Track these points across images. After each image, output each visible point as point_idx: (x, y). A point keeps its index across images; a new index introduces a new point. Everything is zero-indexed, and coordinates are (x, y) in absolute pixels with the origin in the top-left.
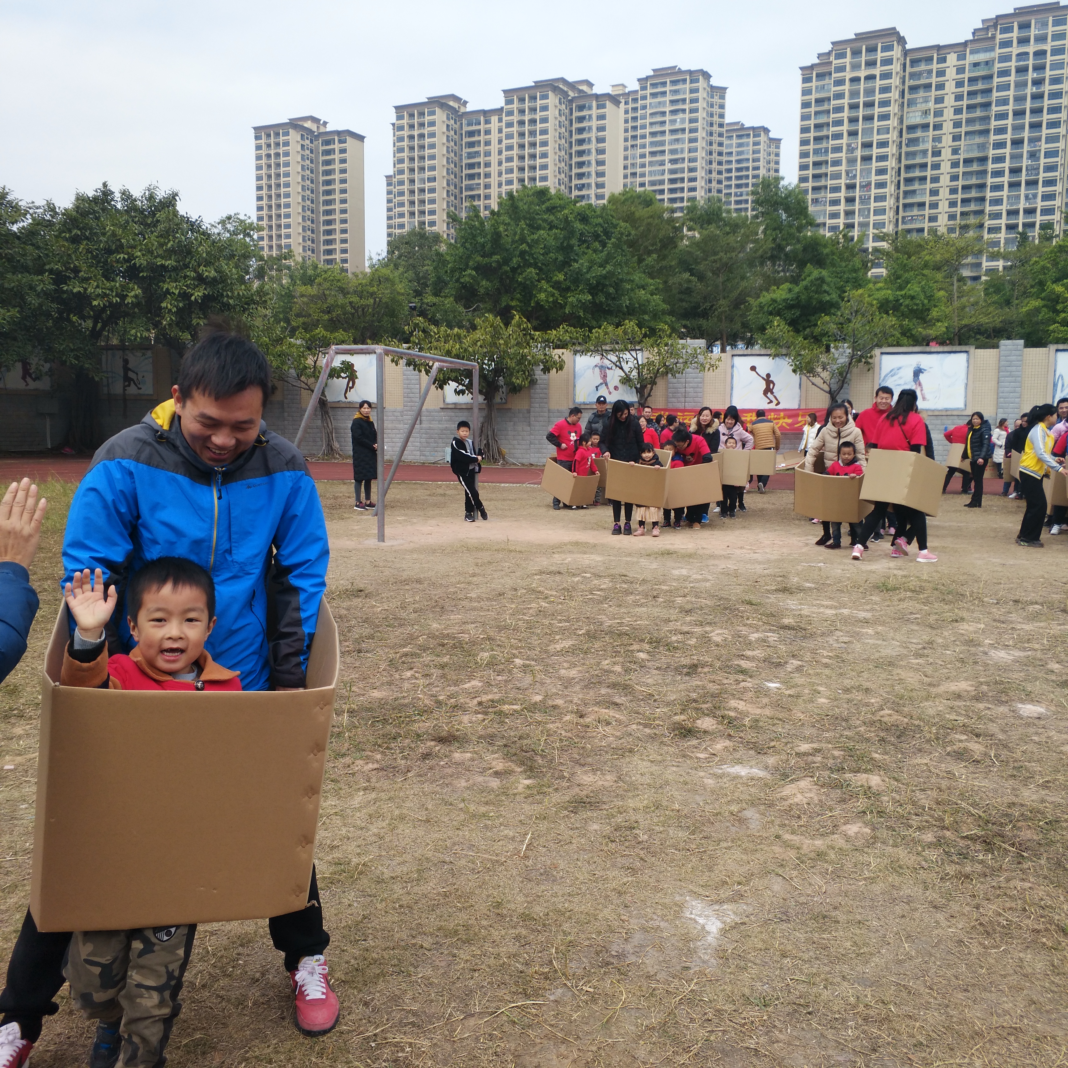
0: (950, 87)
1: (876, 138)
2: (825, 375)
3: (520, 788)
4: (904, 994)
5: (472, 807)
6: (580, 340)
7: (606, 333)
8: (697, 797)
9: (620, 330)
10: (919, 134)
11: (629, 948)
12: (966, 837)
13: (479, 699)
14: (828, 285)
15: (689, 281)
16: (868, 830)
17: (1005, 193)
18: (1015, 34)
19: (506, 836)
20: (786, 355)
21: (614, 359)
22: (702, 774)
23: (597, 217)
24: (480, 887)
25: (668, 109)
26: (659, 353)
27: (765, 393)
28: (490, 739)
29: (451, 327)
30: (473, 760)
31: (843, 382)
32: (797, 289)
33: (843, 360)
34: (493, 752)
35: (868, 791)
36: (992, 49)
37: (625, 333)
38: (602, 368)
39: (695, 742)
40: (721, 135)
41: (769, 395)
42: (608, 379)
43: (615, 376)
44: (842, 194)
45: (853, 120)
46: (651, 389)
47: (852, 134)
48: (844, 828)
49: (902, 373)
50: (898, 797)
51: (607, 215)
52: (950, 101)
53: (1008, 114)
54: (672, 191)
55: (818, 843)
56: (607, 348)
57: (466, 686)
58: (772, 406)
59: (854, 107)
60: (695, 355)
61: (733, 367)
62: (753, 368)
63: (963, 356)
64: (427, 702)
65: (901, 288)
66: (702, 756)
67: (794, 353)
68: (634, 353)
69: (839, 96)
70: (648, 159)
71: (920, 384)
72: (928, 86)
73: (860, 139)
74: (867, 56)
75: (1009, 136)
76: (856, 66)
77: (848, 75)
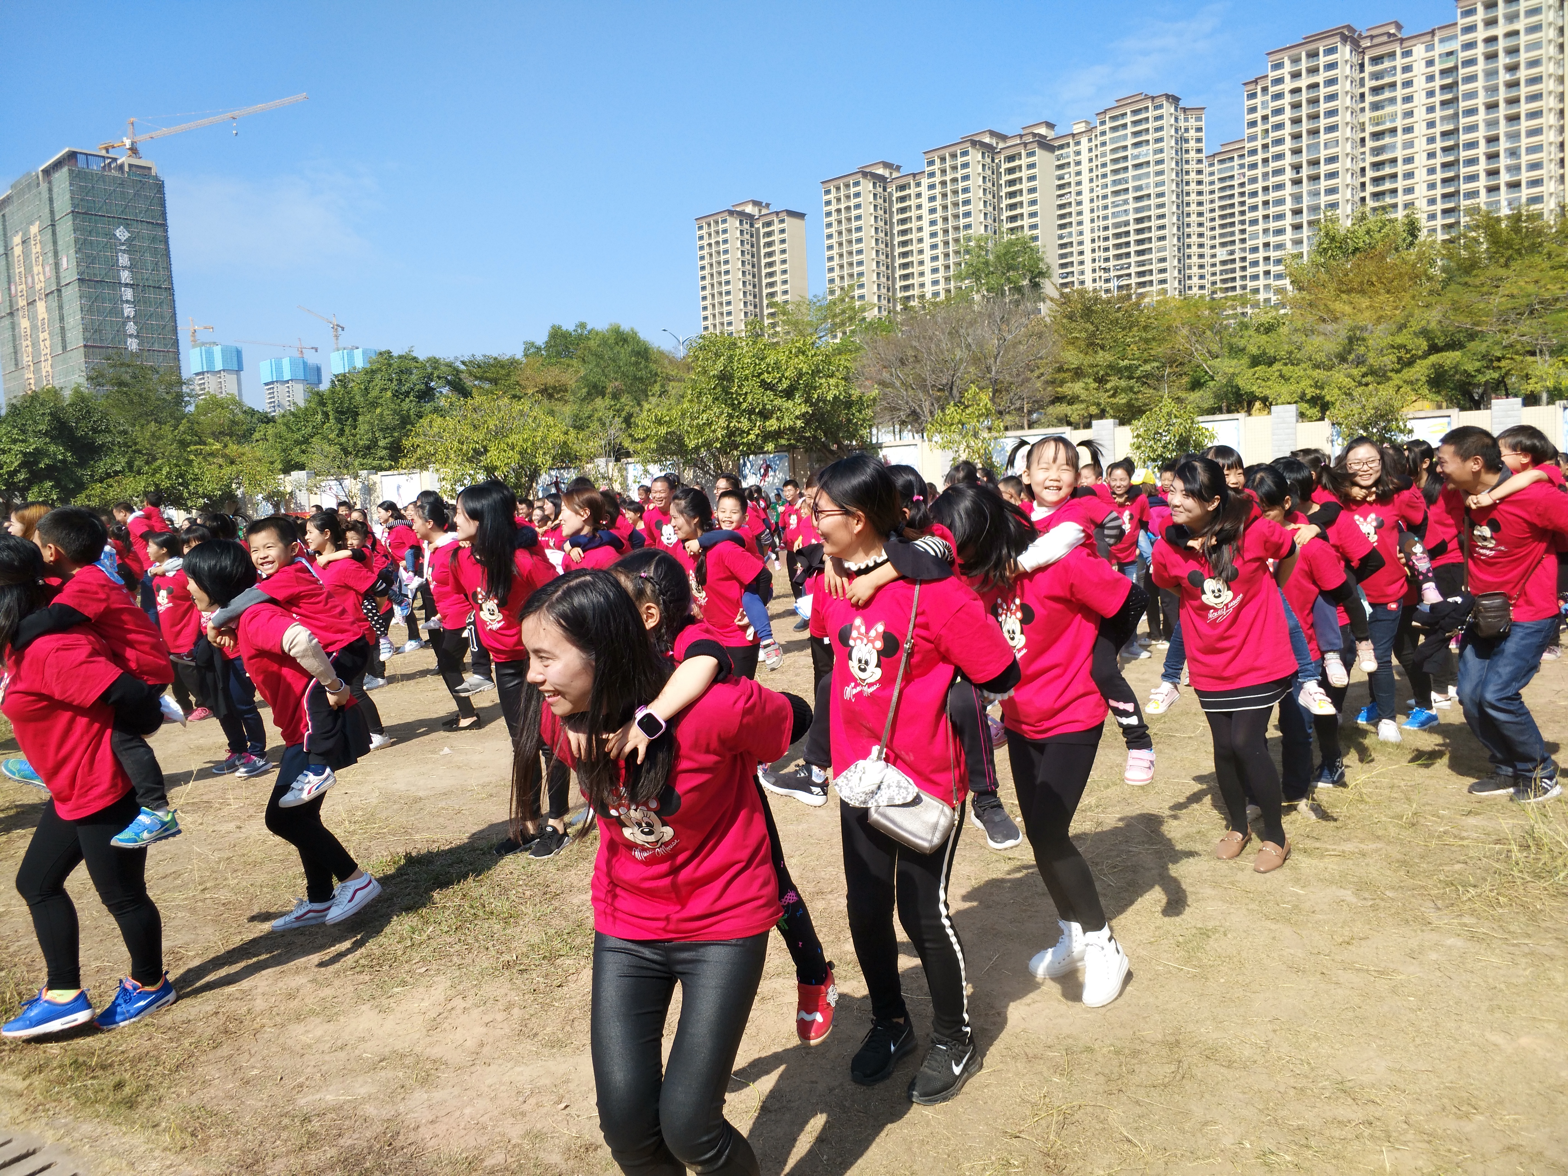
0: (1420, 84)
1: (1323, 154)
10: (1386, 140)
17: (1482, 199)
18: (1479, 17)
25: (1129, 142)
36: (1454, 37)
45: (1296, 137)
47: (1297, 152)
59: (1296, 121)
69: (1278, 111)
70: (1110, 200)
72: (1393, 85)
73: (1304, 158)
74: (1308, 62)
75: (1481, 134)
76: (1296, 75)
77: (1287, 86)
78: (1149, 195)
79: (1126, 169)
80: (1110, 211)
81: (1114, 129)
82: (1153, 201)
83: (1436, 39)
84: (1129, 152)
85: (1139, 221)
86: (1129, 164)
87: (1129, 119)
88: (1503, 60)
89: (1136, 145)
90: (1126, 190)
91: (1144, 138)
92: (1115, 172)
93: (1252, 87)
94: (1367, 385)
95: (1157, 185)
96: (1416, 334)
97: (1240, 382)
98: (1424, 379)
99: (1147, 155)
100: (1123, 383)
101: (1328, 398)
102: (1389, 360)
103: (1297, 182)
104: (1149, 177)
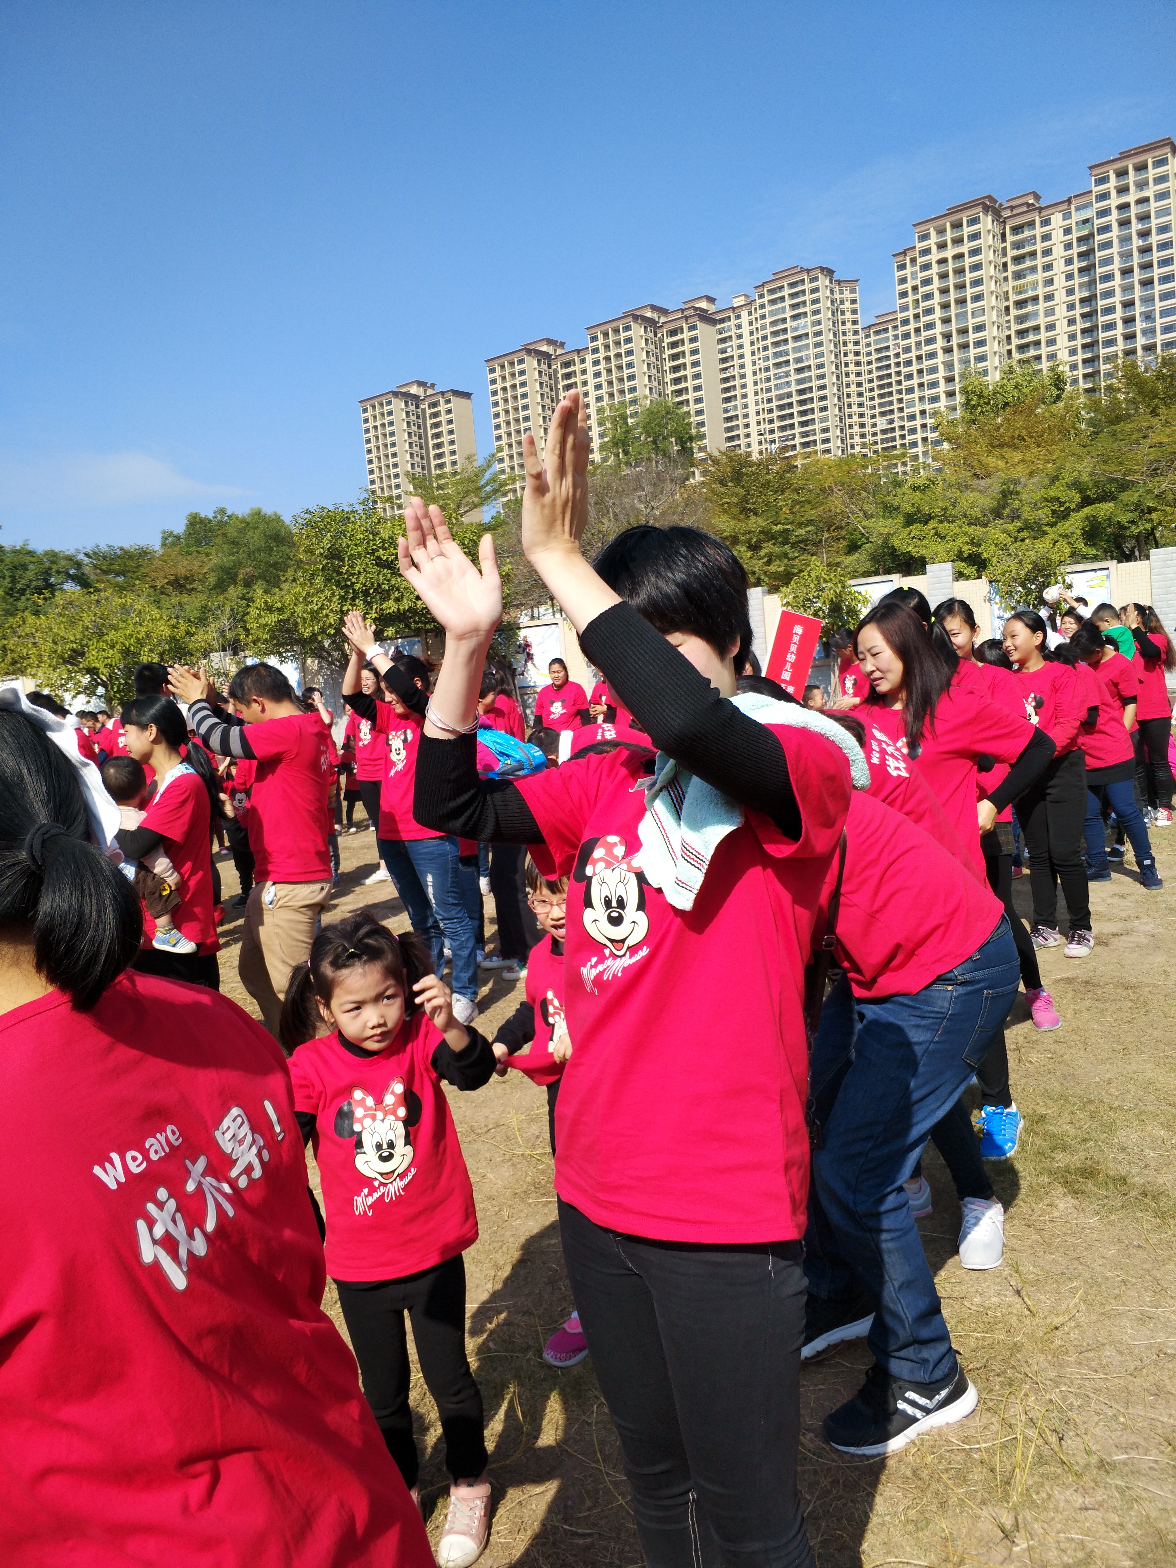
0: (1059, 252)
1: (971, 322)
10: (1030, 308)
18: (1112, 184)
25: (788, 314)
44: (943, 387)
45: (945, 306)
47: (946, 321)
52: (1059, 267)
54: (801, 402)
59: (945, 291)
69: (927, 282)
70: (772, 372)
72: (1033, 254)
73: (954, 326)
74: (952, 233)
75: (1118, 299)
76: (942, 246)
77: (935, 255)
78: (809, 367)
79: (786, 341)
80: (772, 383)
81: (773, 302)
82: (814, 373)
83: (1073, 207)
84: (789, 324)
85: (801, 392)
86: (789, 336)
87: (786, 292)
88: (1136, 226)
89: (795, 317)
90: (788, 362)
91: (802, 310)
92: (776, 344)
93: (901, 258)
94: (1023, 540)
95: (817, 356)
96: (1069, 486)
97: (896, 542)
98: (1079, 532)
99: (805, 326)
100: (777, 549)
101: (985, 555)
102: (1044, 514)
103: (948, 350)
104: (808, 349)
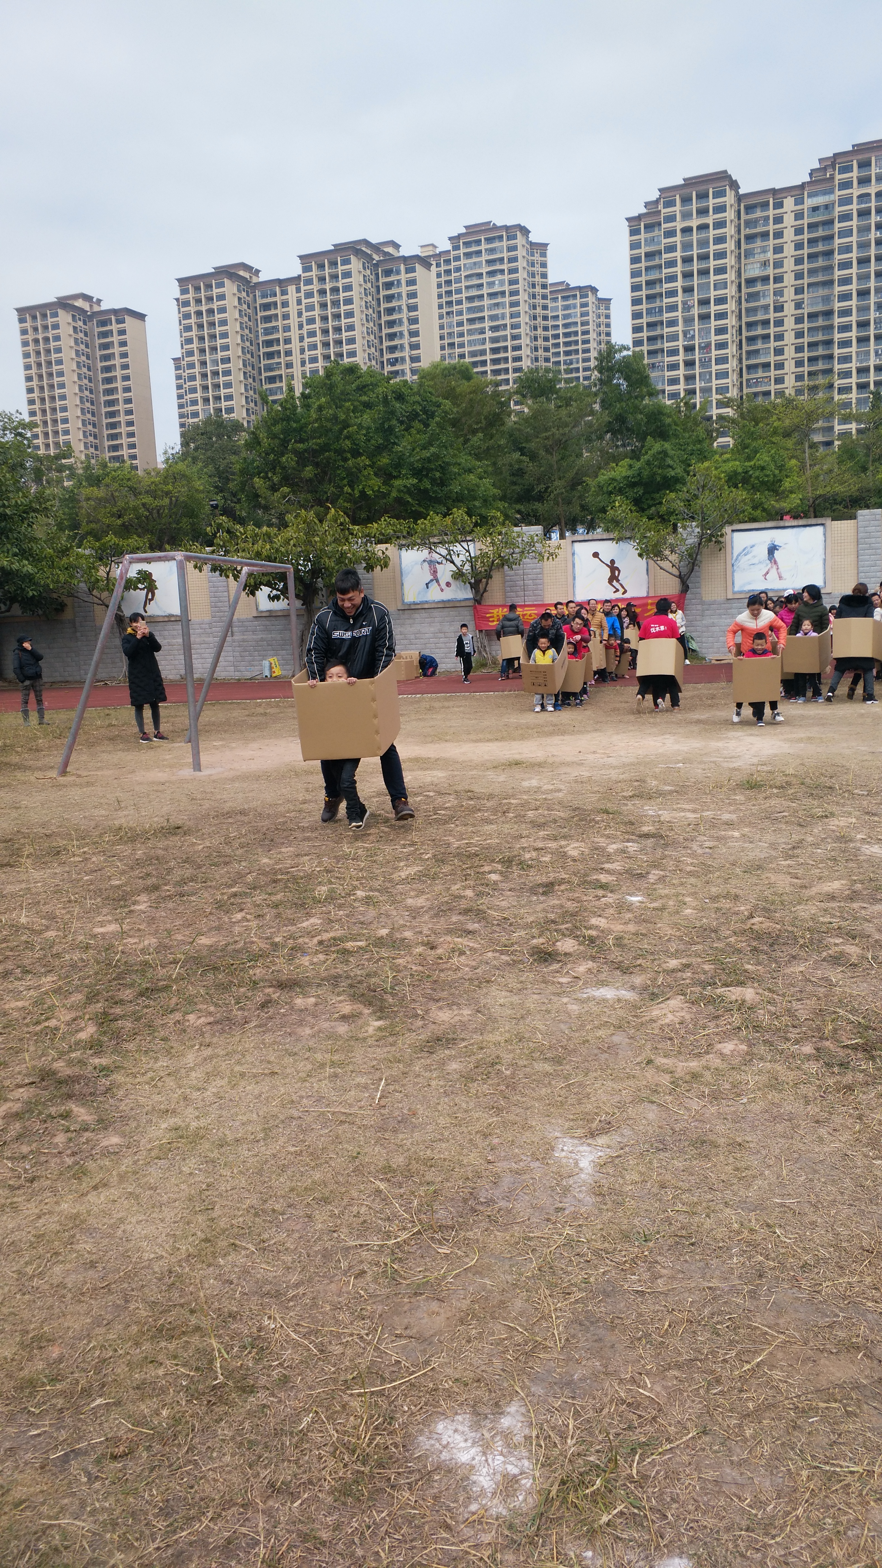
0: (789, 235)
1: (713, 294)
2: (674, 557)
3: (371, 1030)
4: (789, 1215)
5: (319, 1056)
6: (405, 534)
7: (433, 524)
8: (562, 1026)
9: (448, 520)
10: (759, 287)
11: (497, 1193)
12: (847, 1046)
13: (319, 938)
14: (672, 458)
15: (520, 462)
16: (744, 1047)
17: (854, 349)
18: (855, 174)
19: (358, 1085)
20: (630, 538)
21: (444, 552)
22: (565, 1000)
23: (414, 394)
24: (333, 1142)
25: (484, 270)
26: (493, 543)
27: (610, 581)
28: (334, 980)
29: (259, 526)
30: (316, 1004)
31: (693, 564)
32: (638, 465)
33: (692, 540)
34: (339, 995)
35: (741, 1004)
36: (831, 191)
37: (454, 523)
38: (431, 563)
39: (556, 966)
40: (544, 297)
41: (615, 583)
42: (439, 575)
43: (446, 571)
44: (681, 358)
45: (688, 275)
46: (487, 584)
47: (688, 290)
48: (719, 1046)
49: (755, 551)
50: (773, 1009)
51: (425, 392)
52: (789, 250)
53: (851, 262)
54: (495, 361)
55: (694, 1065)
56: (435, 540)
57: (305, 924)
58: (619, 595)
59: (687, 260)
60: (531, 544)
61: (573, 554)
62: (596, 555)
63: (819, 530)
64: (262, 946)
65: (749, 459)
66: (564, 980)
67: (638, 536)
68: (465, 545)
69: (671, 248)
70: (466, 327)
71: (775, 562)
72: (765, 235)
73: (695, 296)
74: (698, 203)
75: (854, 287)
76: (687, 215)
77: (679, 225)
78: (505, 326)
79: (482, 296)
80: (466, 339)
81: (468, 255)
82: (508, 332)
83: (805, 194)
84: (485, 280)
85: (494, 351)
86: (485, 291)
87: (483, 247)
88: (875, 218)
89: (491, 273)
90: (483, 318)
91: (498, 267)
92: (470, 299)
95: (512, 316)
99: (502, 284)
103: (689, 320)
104: (504, 307)
